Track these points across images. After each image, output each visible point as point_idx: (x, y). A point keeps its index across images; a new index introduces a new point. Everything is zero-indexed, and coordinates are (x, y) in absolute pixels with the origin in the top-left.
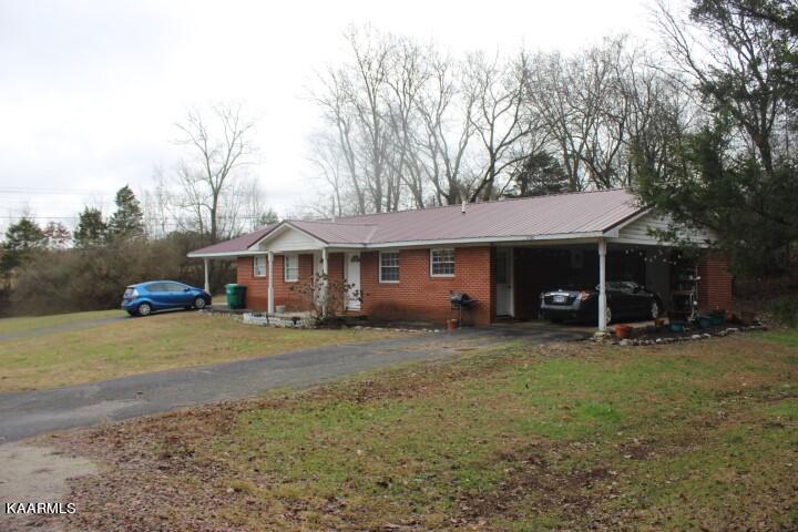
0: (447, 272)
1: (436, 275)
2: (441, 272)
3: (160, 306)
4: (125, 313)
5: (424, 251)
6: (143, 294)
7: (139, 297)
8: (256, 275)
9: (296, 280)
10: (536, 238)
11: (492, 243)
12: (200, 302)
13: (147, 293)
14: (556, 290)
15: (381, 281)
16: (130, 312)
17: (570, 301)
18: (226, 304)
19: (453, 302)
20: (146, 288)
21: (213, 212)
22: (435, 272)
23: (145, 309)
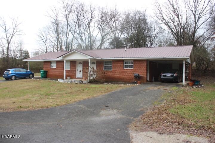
0: (130, 67)
1: (125, 68)
2: (128, 67)
3: (18, 77)
4: (4, 79)
5: (121, 61)
6: (13, 72)
7: (12, 74)
8: (51, 68)
9: (69, 69)
10: (166, 58)
11: (147, 59)
12: (31, 76)
13: (14, 72)
14: (167, 73)
15: (104, 70)
16: (6, 79)
17: (172, 76)
18: (40, 77)
19: (135, 76)
20: (13, 70)
21: (8, 49)
22: (125, 67)
23: (14, 78)
